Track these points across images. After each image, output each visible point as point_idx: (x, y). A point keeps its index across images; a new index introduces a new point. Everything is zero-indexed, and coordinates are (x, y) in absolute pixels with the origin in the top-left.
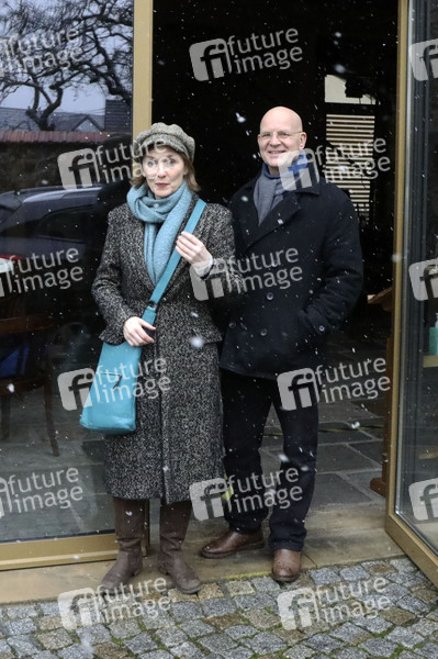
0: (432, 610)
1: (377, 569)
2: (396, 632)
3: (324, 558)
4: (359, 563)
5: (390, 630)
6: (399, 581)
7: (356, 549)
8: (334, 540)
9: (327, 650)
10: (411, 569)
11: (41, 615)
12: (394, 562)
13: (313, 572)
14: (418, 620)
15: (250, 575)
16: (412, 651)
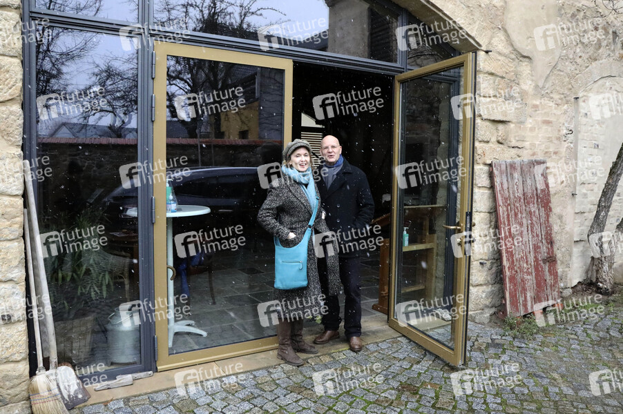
0: (424, 357)
1: (393, 342)
2: (415, 366)
3: (369, 340)
4: (385, 341)
5: (411, 366)
6: (405, 346)
7: (380, 334)
8: (369, 332)
9: (390, 377)
10: (407, 341)
11: (255, 377)
12: (399, 339)
13: (367, 347)
14: (421, 361)
15: (340, 350)
16: (425, 373)
